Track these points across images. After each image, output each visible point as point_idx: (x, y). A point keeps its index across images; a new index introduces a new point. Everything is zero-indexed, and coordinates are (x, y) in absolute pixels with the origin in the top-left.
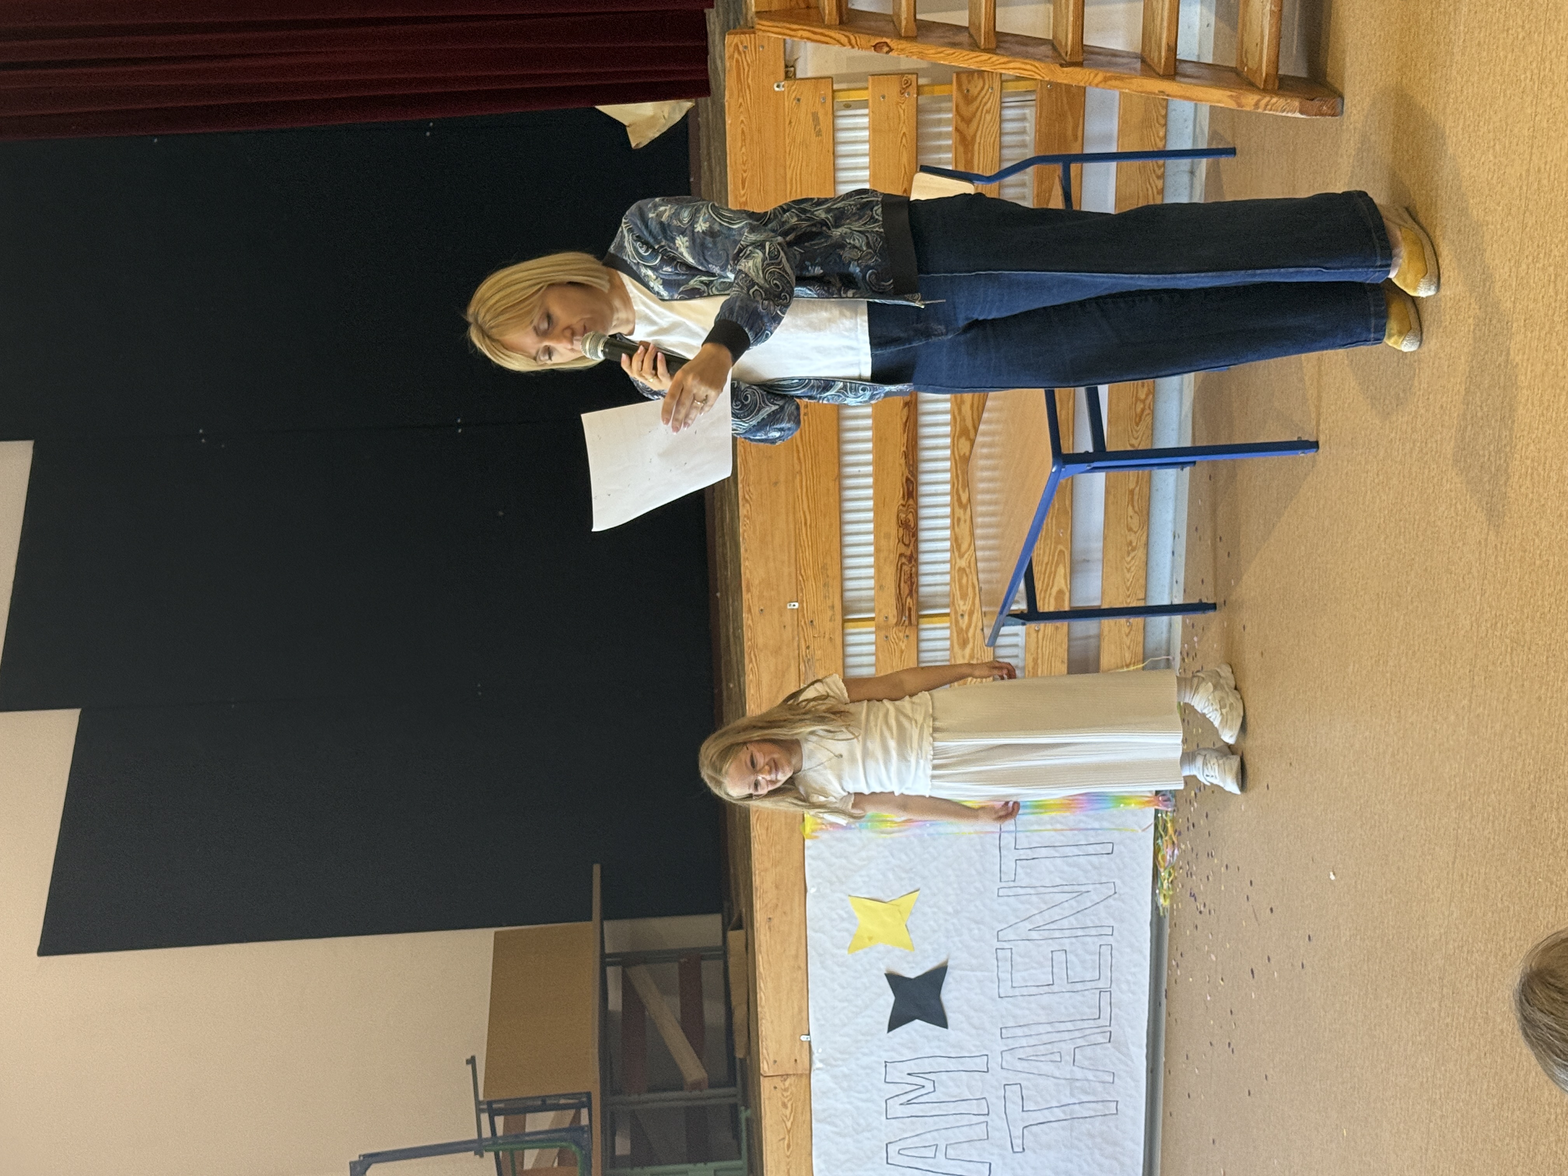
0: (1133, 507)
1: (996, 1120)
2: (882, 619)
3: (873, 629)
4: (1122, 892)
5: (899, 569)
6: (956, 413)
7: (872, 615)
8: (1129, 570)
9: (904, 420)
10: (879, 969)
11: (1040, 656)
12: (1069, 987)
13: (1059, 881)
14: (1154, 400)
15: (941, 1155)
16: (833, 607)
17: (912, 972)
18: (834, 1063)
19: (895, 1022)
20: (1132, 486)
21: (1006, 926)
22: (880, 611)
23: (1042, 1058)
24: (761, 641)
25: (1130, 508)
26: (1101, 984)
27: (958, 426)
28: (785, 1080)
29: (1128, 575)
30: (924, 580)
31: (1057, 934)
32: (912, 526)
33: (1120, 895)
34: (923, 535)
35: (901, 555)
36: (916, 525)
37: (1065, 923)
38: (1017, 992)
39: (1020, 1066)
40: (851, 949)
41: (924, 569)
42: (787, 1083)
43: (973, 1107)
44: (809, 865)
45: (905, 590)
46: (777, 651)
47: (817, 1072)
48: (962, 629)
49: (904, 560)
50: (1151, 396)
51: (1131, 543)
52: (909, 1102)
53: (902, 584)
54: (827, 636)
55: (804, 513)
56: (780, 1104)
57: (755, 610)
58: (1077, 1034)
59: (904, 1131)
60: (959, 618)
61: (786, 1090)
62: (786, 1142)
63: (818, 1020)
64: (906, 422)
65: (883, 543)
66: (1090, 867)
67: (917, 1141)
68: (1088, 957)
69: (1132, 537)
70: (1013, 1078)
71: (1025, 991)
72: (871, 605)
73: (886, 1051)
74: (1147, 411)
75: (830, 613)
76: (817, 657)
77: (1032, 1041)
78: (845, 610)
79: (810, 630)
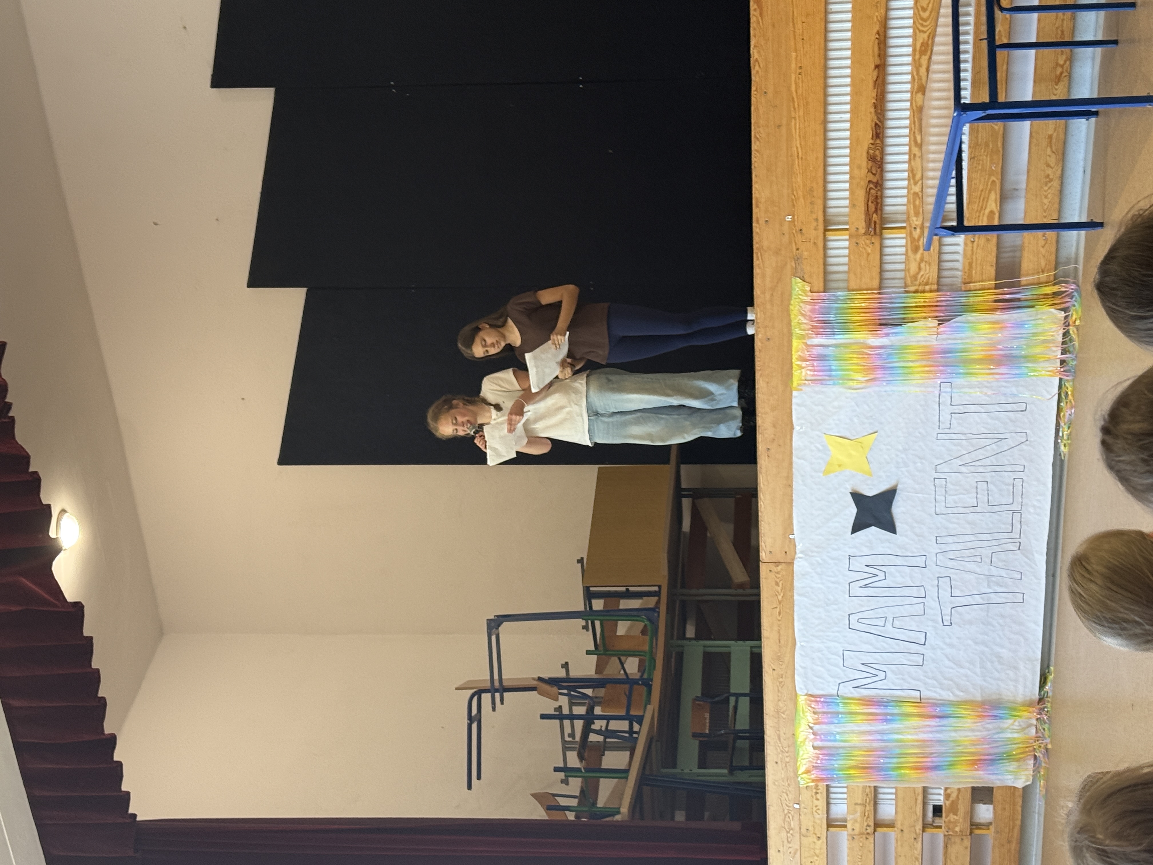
0: (1051, 147)
1: (932, 603)
2: (853, 230)
3: (847, 237)
4: (1032, 439)
5: (868, 192)
6: (915, 73)
7: (847, 227)
8: (1046, 197)
9: (875, 79)
10: (846, 489)
11: (974, 260)
12: (989, 509)
13: (983, 430)
14: (1071, 66)
15: (889, 625)
16: (817, 220)
17: (870, 491)
18: (810, 554)
19: (857, 527)
20: (1050, 132)
21: (942, 461)
22: (853, 223)
23: (967, 559)
24: (765, 244)
25: (1049, 149)
26: (1014, 507)
27: (916, 84)
28: (778, 566)
29: (1046, 201)
30: (888, 201)
31: (981, 469)
32: (879, 159)
33: (1030, 442)
34: (889, 167)
35: (870, 182)
36: (882, 159)
37: (988, 462)
38: (949, 511)
39: (950, 564)
40: (826, 472)
41: (888, 193)
42: (779, 568)
43: (914, 592)
44: (796, 410)
45: (872, 207)
46: (777, 252)
47: (798, 559)
48: (914, 239)
49: (872, 186)
50: (1068, 63)
51: (1048, 175)
52: (866, 586)
53: (870, 203)
54: (812, 241)
55: (797, 148)
56: (774, 583)
57: (762, 221)
58: (994, 543)
59: (862, 606)
60: (913, 230)
61: (778, 573)
62: (778, 610)
63: (799, 522)
64: (876, 80)
65: (856, 172)
66: (1008, 421)
67: (871, 614)
68: (1004, 487)
69: (1049, 171)
70: (944, 572)
71: (955, 510)
72: (846, 219)
73: (850, 548)
74: (1065, 74)
75: (815, 224)
76: (804, 257)
77: (959, 547)
78: (827, 222)
79: (799, 235)
